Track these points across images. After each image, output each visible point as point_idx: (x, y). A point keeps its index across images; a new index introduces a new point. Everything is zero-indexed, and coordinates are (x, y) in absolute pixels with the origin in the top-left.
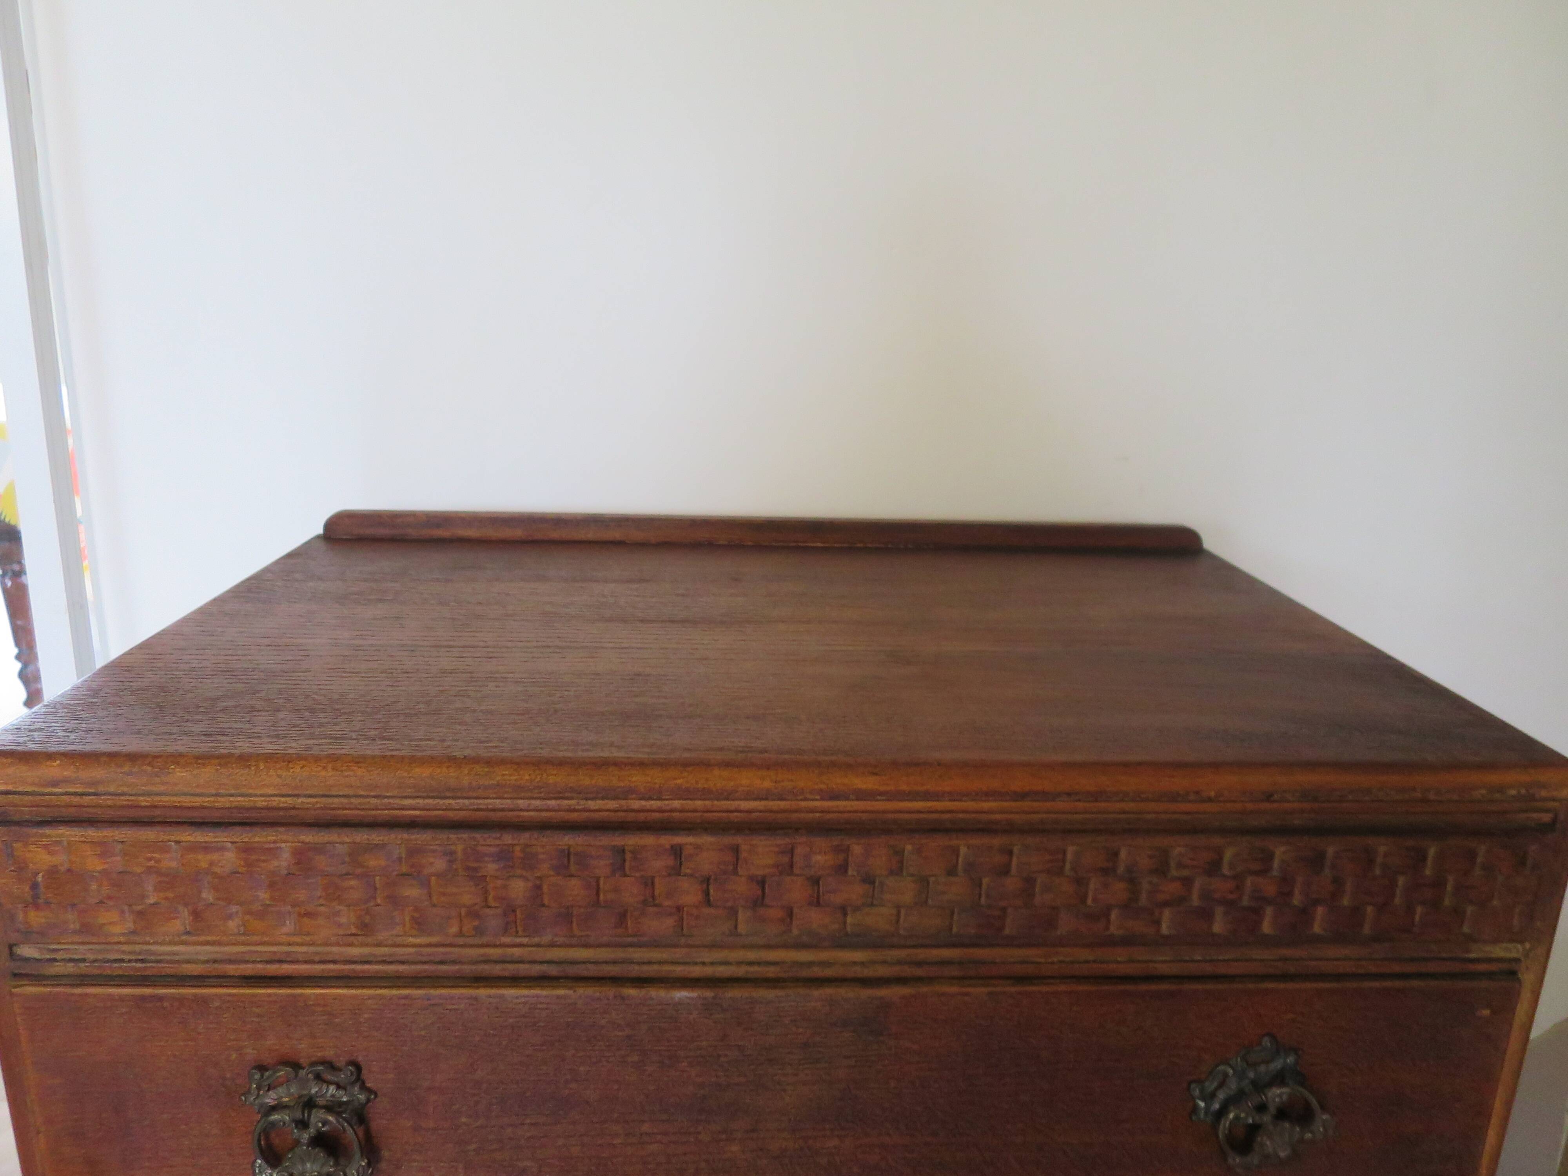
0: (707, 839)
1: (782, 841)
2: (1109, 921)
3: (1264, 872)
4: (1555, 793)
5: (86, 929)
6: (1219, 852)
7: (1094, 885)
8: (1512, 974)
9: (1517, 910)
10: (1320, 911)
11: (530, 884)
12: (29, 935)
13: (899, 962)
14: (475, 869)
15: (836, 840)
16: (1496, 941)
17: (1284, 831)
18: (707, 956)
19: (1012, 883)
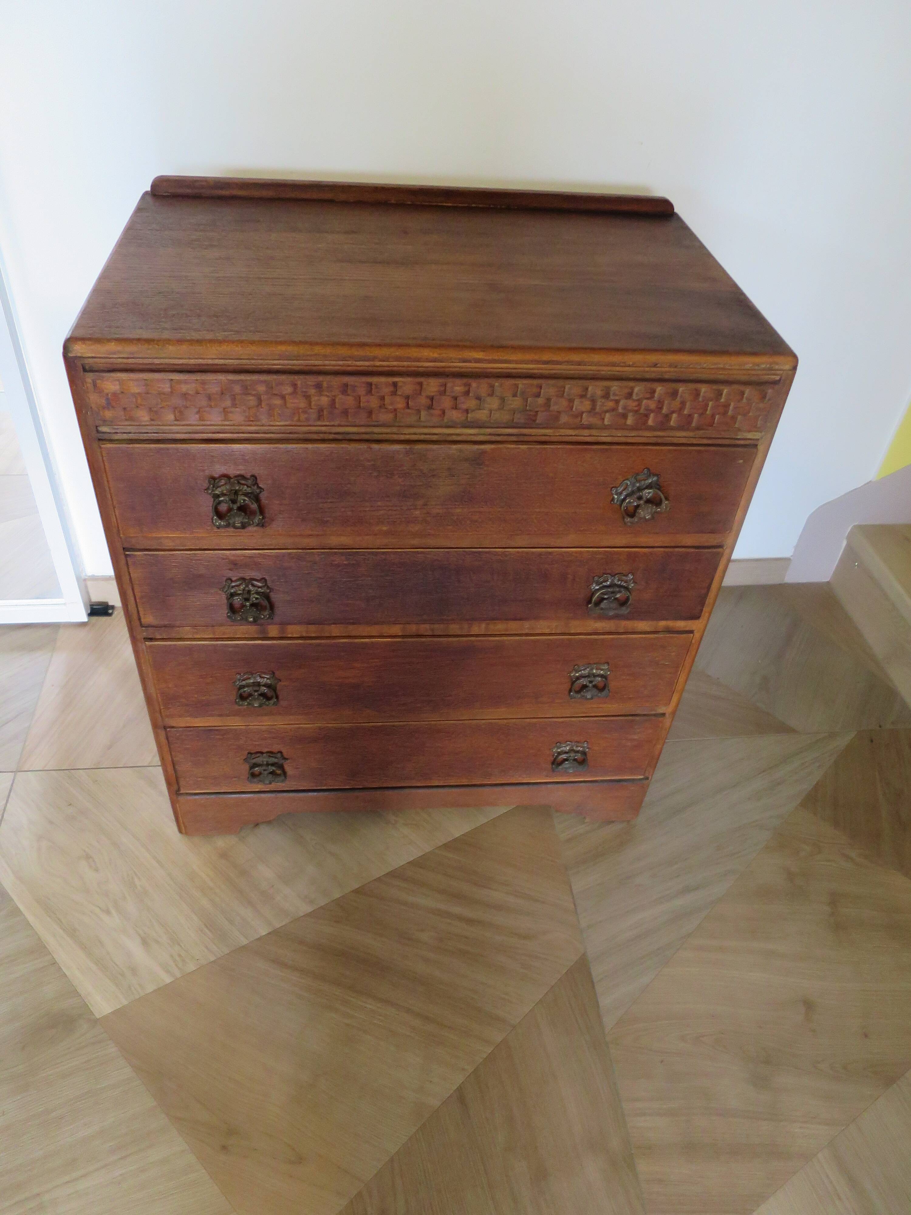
0: (409, 379)
1: (442, 380)
2: (581, 418)
3: (651, 398)
4: (782, 367)
5: (131, 419)
6: (632, 389)
7: (577, 402)
8: (756, 446)
9: (760, 418)
10: (674, 416)
11: (330, 399)
12: (105, 422)
13: (490, 434)
14: (306, 392)
15: (465, 380)
16: (749, 431)
17: (661, 380)
18: (407, 431)
19: (541, 401)
